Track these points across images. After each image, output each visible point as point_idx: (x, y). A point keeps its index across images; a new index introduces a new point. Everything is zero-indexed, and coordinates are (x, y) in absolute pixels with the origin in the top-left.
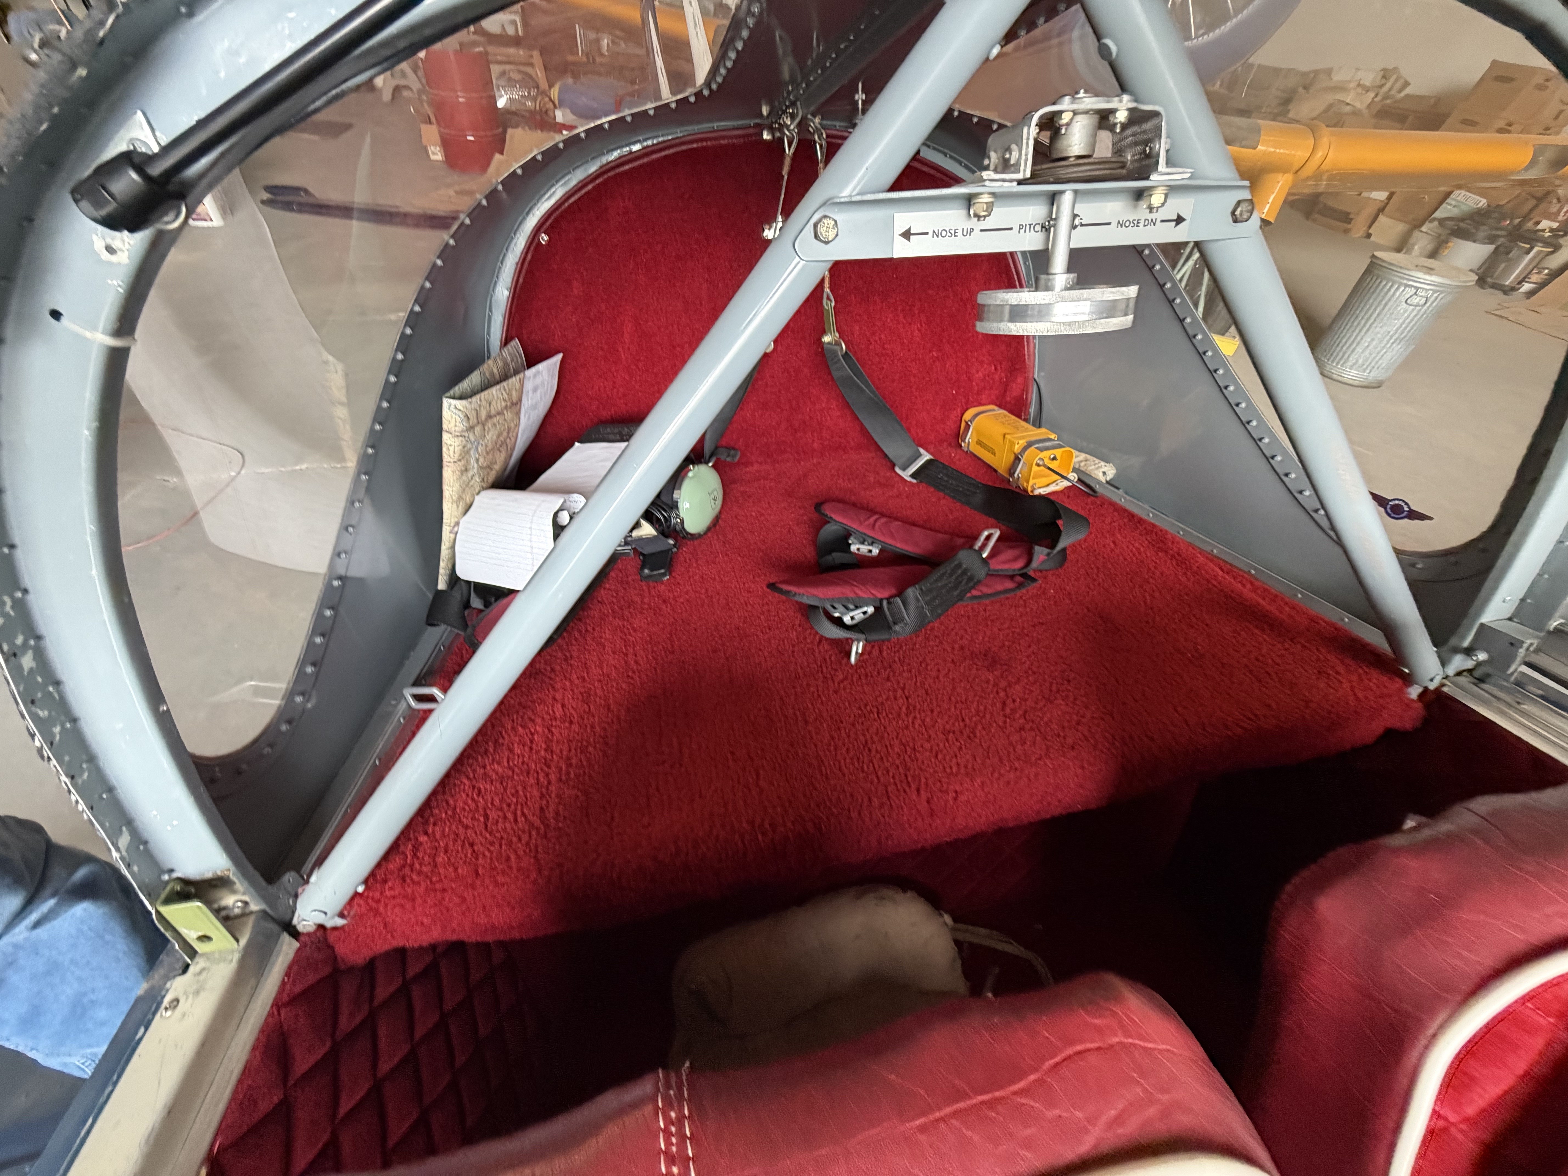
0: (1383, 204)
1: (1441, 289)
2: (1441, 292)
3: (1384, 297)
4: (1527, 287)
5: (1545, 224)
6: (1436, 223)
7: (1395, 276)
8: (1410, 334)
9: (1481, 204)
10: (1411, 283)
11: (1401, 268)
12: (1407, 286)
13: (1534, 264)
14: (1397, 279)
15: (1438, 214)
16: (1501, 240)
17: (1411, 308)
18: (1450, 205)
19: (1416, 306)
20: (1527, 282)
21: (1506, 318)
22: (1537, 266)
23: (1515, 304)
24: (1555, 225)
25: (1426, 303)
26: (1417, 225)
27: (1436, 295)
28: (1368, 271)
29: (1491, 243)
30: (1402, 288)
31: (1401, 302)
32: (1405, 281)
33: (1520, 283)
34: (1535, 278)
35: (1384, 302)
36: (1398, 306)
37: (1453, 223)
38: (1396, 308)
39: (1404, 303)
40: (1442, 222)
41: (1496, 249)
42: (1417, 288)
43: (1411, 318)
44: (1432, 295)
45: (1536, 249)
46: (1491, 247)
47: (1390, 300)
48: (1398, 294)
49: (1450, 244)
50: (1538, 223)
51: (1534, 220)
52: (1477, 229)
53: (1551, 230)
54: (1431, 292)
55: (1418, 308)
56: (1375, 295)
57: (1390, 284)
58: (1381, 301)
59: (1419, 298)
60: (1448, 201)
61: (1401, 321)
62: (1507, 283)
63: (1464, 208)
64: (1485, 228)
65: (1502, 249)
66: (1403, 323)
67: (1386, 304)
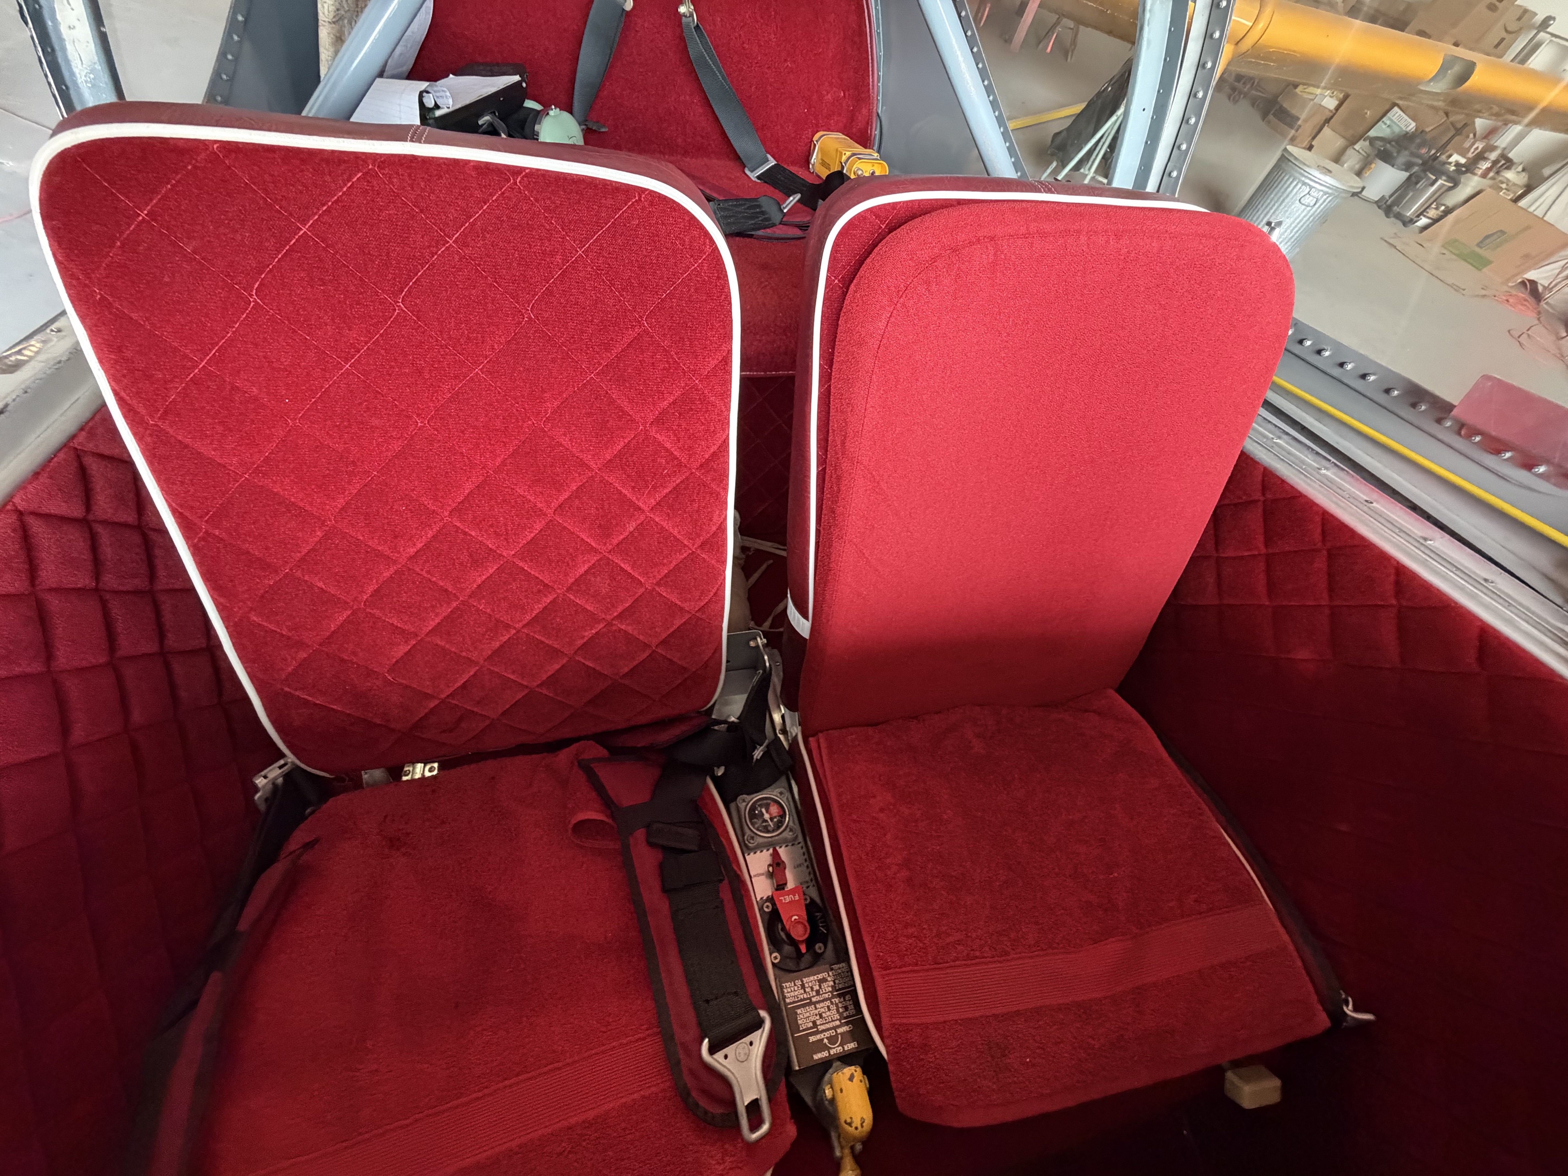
0: (1331, 114)
1: (1330, 191)
2: (1330, 195)
3: (1283, 193)
4: (1423, 221)
5: (1455, 158)
6: (1367, 143)
7: (1296, 171)
8: (1297, 235)
9: (1411, 127)
10: (1307, 181)
11: (1305, 164)
12: (1304, 184)
13: (1434, 198)
14: (1297, 175)
15: (1372, 133)
16: (1416, 169)
17: (1304, 207)
18: (1385, 124)
19: (1307, 206)
20: (1425, 216)
21: (1395, 247)
22: (1436, 199)
23: (1407, 237)
24: (1463, 161)
25: (1315, 204)
26: (1352, 142)
27: (1325, 197)
28: (1277, 167)
29: (1406, 170)
30: (1300, 185)
31: (1296, 200)
32: (1303, 179)
33: (1418, 216)
34: (1432, 213)
35: (1282, 199)
36: (1293, 203)
37: (1381, 143)
38: (1290, 206)
39: (1298, 202)
40: (1372, 141)
41: (1409, 178)
42: (1311, 187)
43: (1300, 218)
44: (1322, 196)
45: (1440, 182)
46: (1405, 175)
47: (1288, 196)
48: (1295, 190)
49: (1373, 166)
50: (1450, 156)
51: (1447, 154)
52: (1399, 152)
53: (1457, 164)
54: (1321, 193)
55: (1309, 208)
56: (1276, 190)
57: (1291, 180)
58: (1281, 197)
59: (1311, 198)
60: (1384, 119)
61: (1292, 220)
62: (1408, 214)
63: (1397, 130)
64: (1407, 153)
65: (1413, 179)
66: (1294, 222)
67: (1284, 200)
